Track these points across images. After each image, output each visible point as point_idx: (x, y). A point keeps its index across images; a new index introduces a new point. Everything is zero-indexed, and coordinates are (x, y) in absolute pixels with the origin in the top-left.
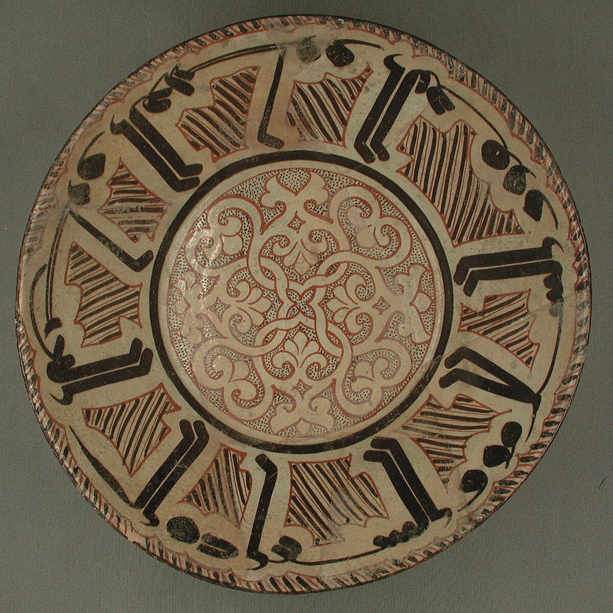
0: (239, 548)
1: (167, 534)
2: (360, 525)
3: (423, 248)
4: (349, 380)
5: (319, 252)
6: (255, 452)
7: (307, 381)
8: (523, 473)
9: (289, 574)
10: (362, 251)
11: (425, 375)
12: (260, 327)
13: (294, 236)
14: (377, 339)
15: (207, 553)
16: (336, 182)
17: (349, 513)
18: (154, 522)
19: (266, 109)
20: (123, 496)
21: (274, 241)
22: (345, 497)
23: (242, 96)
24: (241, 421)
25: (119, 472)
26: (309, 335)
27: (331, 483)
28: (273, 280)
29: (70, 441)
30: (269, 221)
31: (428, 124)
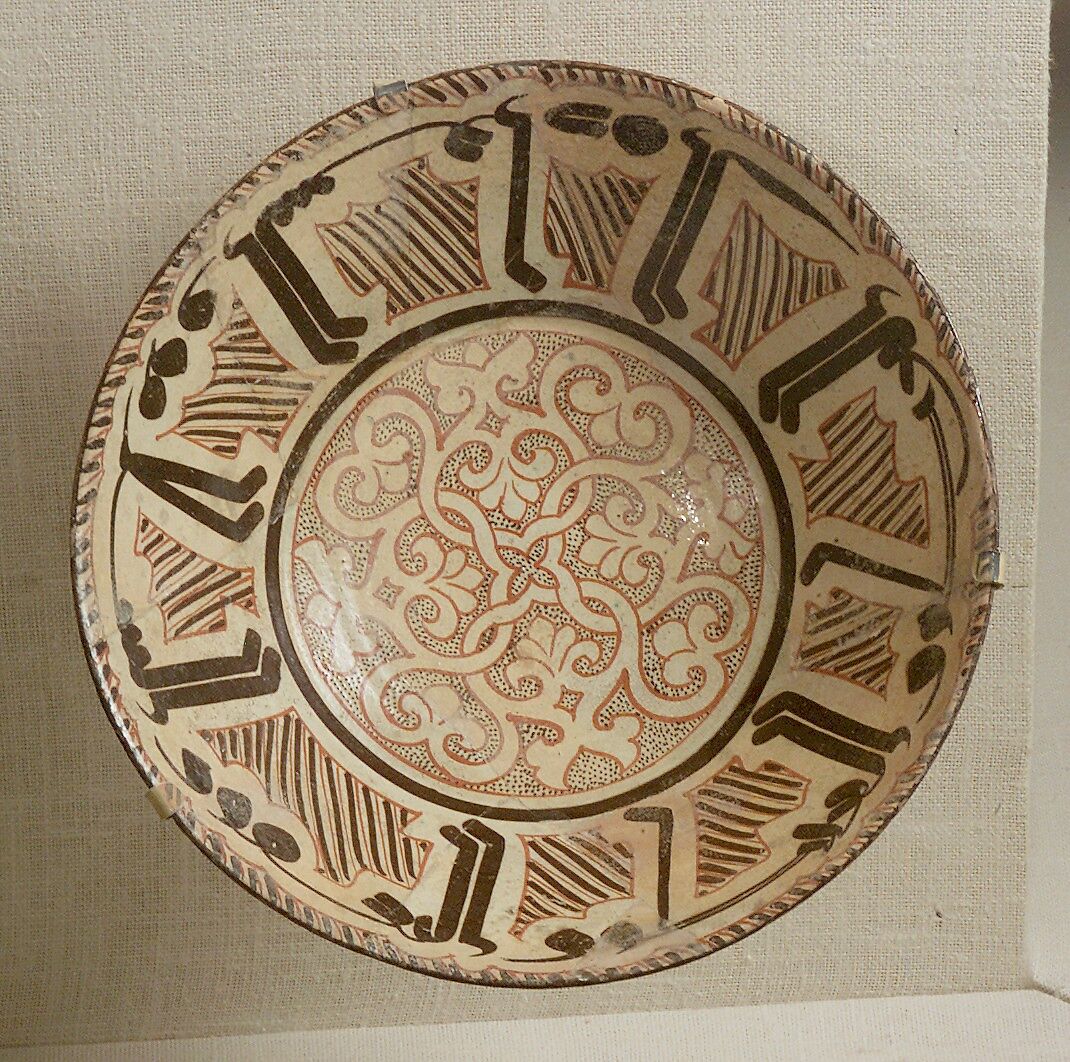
0: (547, 127)
1: (664, 122)
2: (359, 205)
3: (341, 702)
4: (416, 454)
5: (518, 662)
6: (550, 293)
7: (486, 437)
8: (132, 336)
9: (457, 102)
10: (444, 679)
11: (290, 487)
12: (590, 511)
13: (568, 678)
14: (383, 534)
15: (594, 107)
16: (519, 783)
17: (377, 223)
18: (689, 136)
19: (669, 852)
20: (748, 166)
21: (601, 663)
22: (386, 246)
23: (714, 856)
24: (583, 341)
25: (765, 202)
26: (502, 517)
27: (414, 267)
28: (586, 598)
29: (851, 230)
30: (618, 694)
31: (395, 880)
